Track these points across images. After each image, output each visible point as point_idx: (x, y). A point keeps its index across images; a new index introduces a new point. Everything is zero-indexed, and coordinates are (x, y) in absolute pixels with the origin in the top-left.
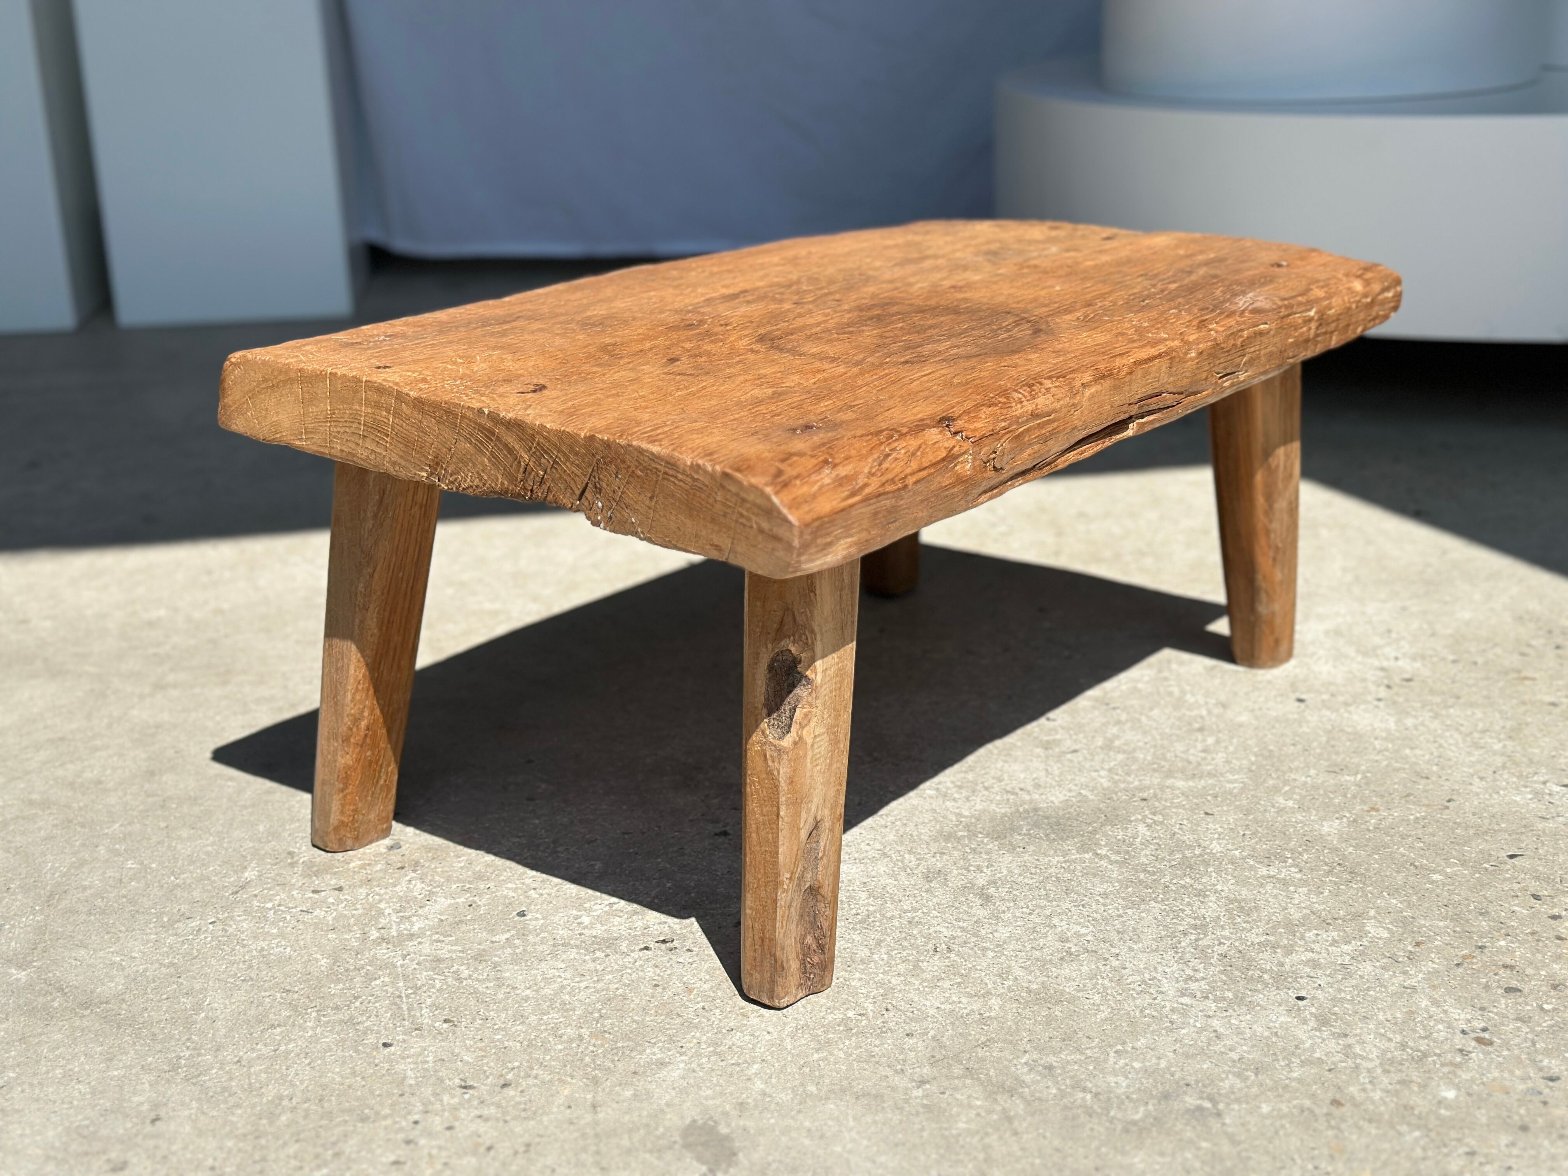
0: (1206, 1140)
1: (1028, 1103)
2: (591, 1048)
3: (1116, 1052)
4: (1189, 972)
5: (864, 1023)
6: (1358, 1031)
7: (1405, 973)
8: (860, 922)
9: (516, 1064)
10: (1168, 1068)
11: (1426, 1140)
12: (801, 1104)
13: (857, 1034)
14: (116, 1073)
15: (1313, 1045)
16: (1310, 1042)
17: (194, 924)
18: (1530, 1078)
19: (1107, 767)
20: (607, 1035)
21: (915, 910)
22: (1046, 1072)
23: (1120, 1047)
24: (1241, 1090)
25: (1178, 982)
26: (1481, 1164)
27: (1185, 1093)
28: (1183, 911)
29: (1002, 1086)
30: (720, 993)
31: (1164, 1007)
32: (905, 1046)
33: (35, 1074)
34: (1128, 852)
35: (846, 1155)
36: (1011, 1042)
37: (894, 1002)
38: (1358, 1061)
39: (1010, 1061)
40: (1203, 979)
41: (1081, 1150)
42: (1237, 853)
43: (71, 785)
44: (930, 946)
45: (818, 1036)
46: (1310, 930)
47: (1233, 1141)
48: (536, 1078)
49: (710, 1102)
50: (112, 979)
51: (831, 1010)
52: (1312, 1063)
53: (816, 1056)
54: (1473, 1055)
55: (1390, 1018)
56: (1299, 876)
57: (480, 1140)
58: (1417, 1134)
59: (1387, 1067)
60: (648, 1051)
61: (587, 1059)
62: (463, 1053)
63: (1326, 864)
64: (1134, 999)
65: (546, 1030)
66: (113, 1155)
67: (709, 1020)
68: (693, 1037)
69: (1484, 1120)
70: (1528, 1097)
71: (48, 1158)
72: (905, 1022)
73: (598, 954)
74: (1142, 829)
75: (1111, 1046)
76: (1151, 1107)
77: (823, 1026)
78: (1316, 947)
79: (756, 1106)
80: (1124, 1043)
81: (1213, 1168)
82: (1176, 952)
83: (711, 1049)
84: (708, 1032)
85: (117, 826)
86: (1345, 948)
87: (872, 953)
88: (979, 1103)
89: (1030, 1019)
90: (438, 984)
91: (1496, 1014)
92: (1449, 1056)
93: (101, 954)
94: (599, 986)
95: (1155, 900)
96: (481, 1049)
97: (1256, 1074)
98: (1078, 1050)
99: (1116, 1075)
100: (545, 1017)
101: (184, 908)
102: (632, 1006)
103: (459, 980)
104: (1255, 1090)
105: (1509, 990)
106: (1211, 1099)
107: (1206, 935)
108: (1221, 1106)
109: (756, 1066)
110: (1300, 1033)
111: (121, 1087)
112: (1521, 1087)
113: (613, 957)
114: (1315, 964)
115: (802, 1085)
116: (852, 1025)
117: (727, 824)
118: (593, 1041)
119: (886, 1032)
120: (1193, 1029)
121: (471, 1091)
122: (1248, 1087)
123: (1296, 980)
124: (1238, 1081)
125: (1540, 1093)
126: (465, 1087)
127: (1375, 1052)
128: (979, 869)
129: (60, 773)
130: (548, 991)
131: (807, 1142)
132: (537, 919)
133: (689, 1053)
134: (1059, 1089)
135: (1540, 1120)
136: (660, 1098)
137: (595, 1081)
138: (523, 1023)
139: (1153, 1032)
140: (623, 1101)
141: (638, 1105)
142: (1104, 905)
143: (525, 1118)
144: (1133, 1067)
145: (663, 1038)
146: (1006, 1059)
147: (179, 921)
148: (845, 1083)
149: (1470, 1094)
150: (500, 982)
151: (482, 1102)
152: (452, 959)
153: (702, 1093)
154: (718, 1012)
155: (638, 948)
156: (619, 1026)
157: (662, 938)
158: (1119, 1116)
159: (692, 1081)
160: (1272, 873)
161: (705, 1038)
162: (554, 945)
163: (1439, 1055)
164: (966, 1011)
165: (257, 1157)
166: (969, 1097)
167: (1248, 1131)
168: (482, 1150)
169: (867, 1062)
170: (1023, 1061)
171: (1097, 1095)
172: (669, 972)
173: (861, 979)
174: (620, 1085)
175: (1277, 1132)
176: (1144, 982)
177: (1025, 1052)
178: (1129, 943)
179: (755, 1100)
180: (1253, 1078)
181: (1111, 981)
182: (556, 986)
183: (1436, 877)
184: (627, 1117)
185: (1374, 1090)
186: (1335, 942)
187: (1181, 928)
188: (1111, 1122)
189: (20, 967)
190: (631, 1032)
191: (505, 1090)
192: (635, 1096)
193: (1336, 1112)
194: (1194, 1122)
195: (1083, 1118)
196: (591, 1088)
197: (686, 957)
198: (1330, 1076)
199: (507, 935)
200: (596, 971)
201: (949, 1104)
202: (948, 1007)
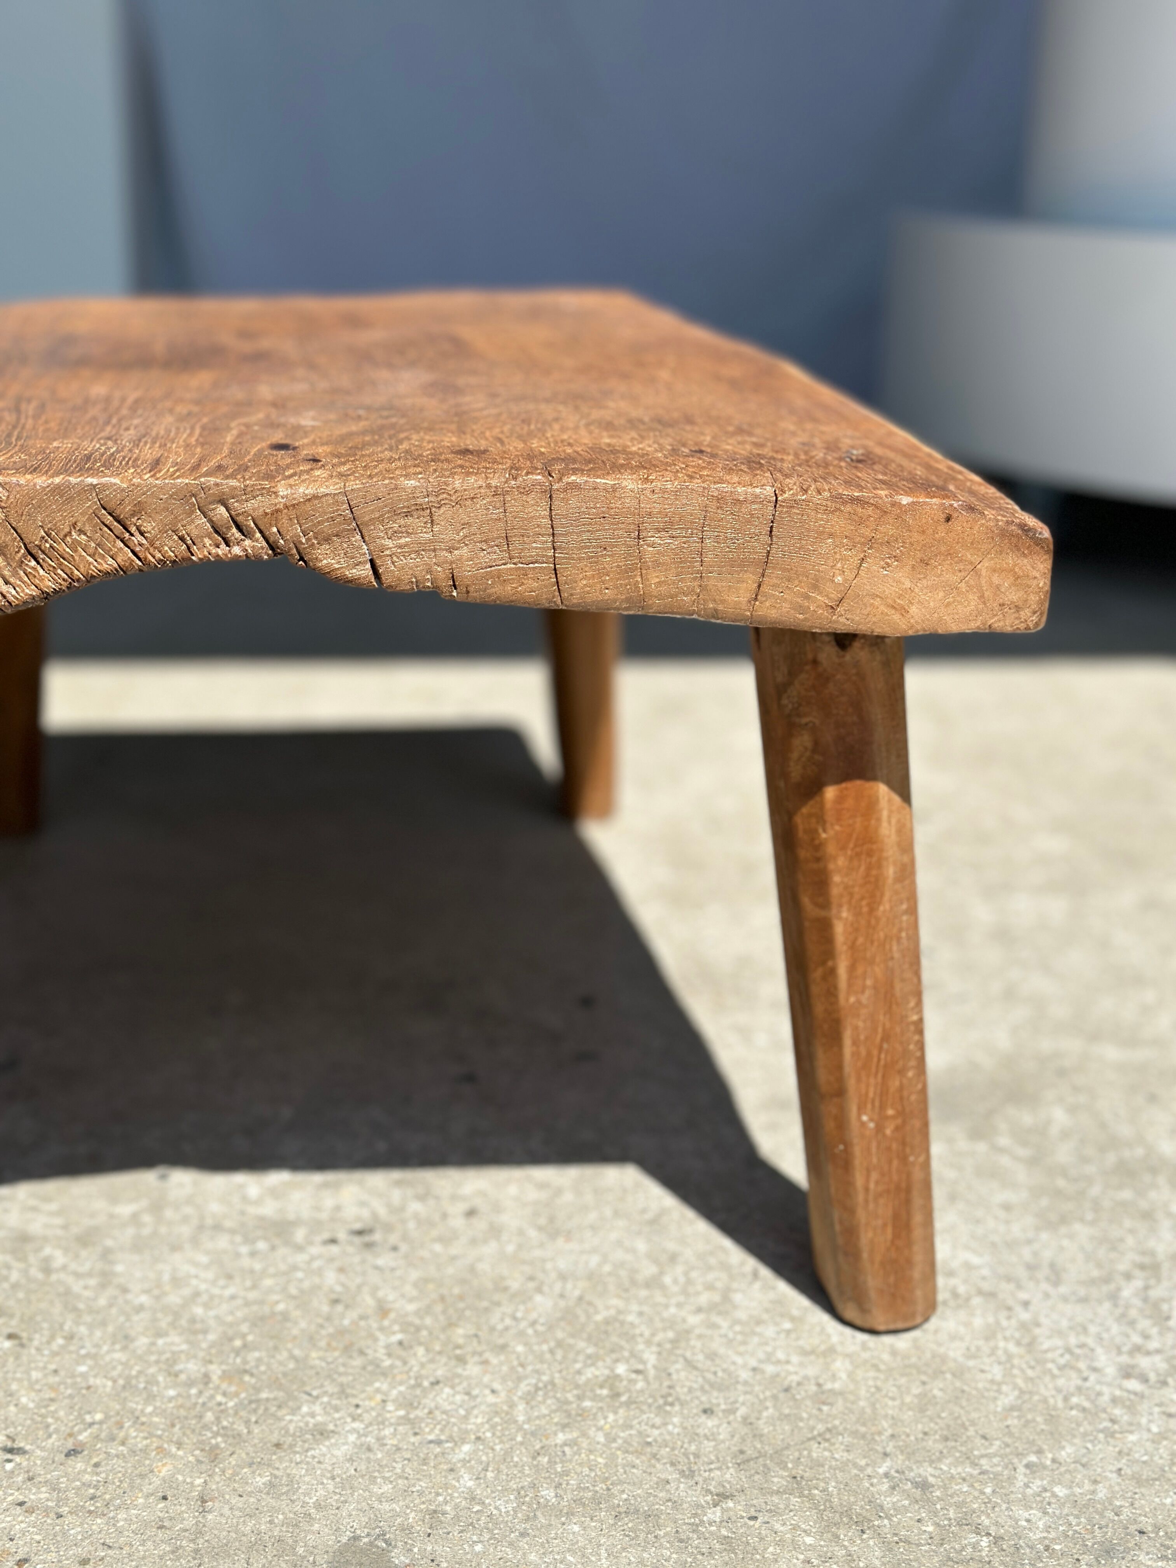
1: (888, 1547)
2: (219, 1398)
3: (1027, 1466)
4: (1136, 1339)
5: (640, 1385)
9: (99, 1417)
10: (1110, 1500)
12: (528, 1519)
13: (628, 1404)
20: (247, 1378)
22: (918, 1493)
23: (1033, 1458)
25: (1119, 1354)
28: (1123, 1240)
29: (848, 1513)
30: (428, 1321)
31: (1099, 1394)
32: (700, 1431)
34: (1039, 1146)
36: (863, 1437)
37: (688, 1354)
39: (862, 1469)
40: (1158, 1351)
45: (567, 1402)
48: (123, 1443)
49: (386, 1506)
51: (592, 1359)
53: (561, 1437)
60: (305, 1409)
61: (209, 1416)
62: (23, 1392)
64: (1054, 1377)
65: (157, 1362)
67: (405, 1363)
68: (378, 1391)
72: (702, 1389)
73: (262, 1245)
75: (1019, 1455)
77: (577, 1386)
79: (457, 1518)
80: (1040, 1452)
82: (1116, 1305)
83: (402, 1413)
84: (401, 1383)
87: (662, 1273)
88: (809, 1540)
89: (893, 1399)
90: (15, 1276)
94: (252, 1295)
95: (1082, 1220)
96: (52, 1388)
98: (969, 1459)
99: (1028, 1507)
100: (160, 1342)
102: (295, 1332)
103: (47, 1270)
107: (1159, 1280)
109: (466, 1448)
113: (282, 1251)
115: (533, 1486)
116: (622, 1386)
117: (476, 1066)
118: (224, 1386)
119: (672, 1404)
120: (1146, 1435)
121: (18, 1459)
126: (11, 1451)
130: (174, 1299)
133: (367, 1417)
134: (937, 1525)
136: (308, 1493)
137: (214, 1455)
138: (124, 1348)
139: (1085, 1435)
140: (250, 1494)
141: (273, 1502)
142: (1007, 1222)
143: (90, 1512)
144: (1054, 1495)
145: (331, 1388)
146: (855, 1465)
148: (601, 1487)
150: (106, 1278)
151: (30, 1479)
152: (45, 1239)
153: (375, 1489)
155: (318, 1239)
156: (268, 1365)
157: (358, 1226)
159: (363, 1467)
161: (394, 1393)
162: (199, 1227)
164: (795, 1378)
166: (795, 1527)
169: (638, 1453)
170: (881, 1471)
171: (997, 1540)
172: (359, 1280)
174: (250, 1465)
176: (1068, 1350)
177: (886, 1455)
178: (1045, 1286)
179: (456, 1507)
181: (1018, 1343)
182: (186, 1292)
184: (251, 1523)
187: (1122, 1268)
190: (285, 1374)
191: (70, 1461)
192: (271, 1485)
196: (204, 1467)
197: (384, 1260)
200: (252, 1271)
201: (761, 1539)
202: (770, 1369)
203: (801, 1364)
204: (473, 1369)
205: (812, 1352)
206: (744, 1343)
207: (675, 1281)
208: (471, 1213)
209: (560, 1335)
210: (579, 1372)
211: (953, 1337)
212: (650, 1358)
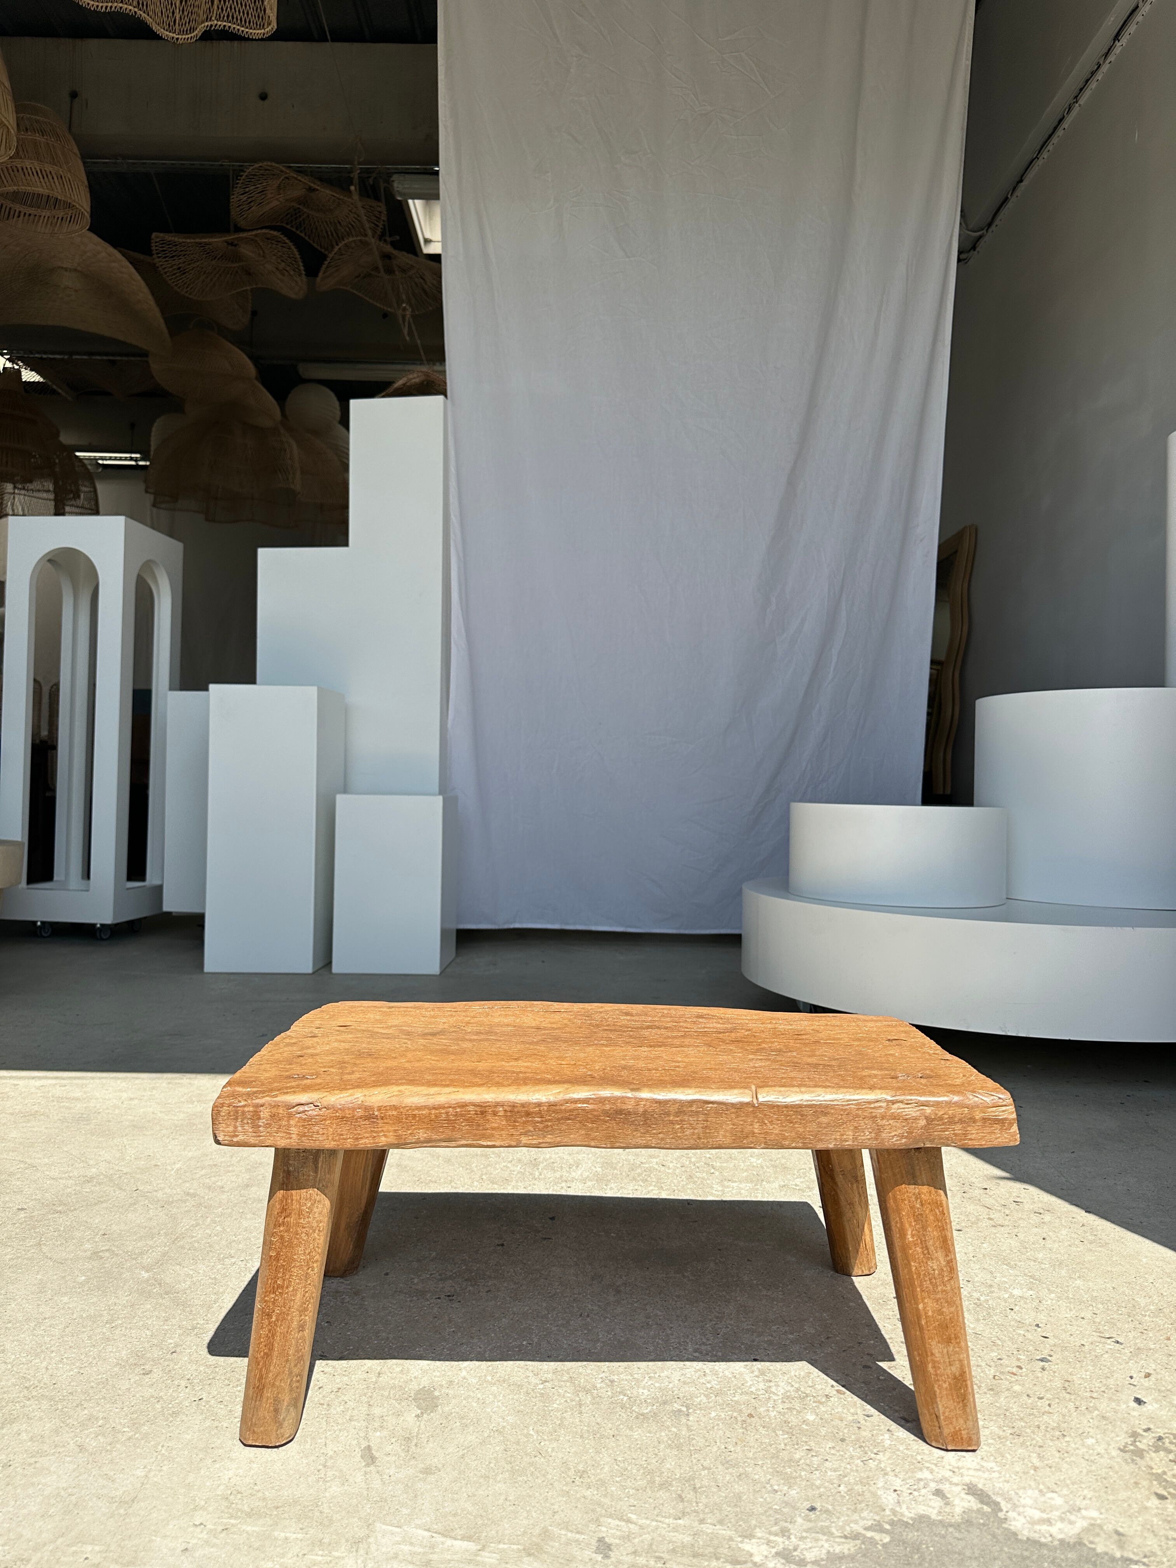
0: (675, 1427)
1: (594, 1398)
4: (704, 1340)
6: (777, 1380)
7: (815, 1352)
8: (550, 1297)
10: (672, 1388)
11: (789, 1440)
14: (166, 1327)
15: (751, 1385)
16: (751, 1383)
17: (233, 1260)
18: (857, 1414)
19: (708, 1230)
21: (579, 1294)
23: (652, 1375)
24: (704, 1403)
25: (697, 1344)
26: (812, 1456)
27: (676, 1402)
28: (715, 1308)
33: (130, 1323)
34: (700, 1276)
35: (491, 1414)
38: (771, 1395)
40: (710, 1344)
41: (610, 1425)
42: (755, 1282)
43: (209, 1188)
44: (579, 1313)
46: (775, 1325)
47: (689, 1429)
49: (436, 1379)
50: (185, 1282)
52: (747, 1394)
54: (831, 1399)
55: (797, 1374)
56: (781, 1297)
57: (318, 1383)
58: (786, 1436)
59: (785, 1400)
63: (798, 1292)
66: (147, 1367)
67: (454, 1337)
68: (443, 1345)
69: (823, 1433)
70: (852, 1424)
71: (118, 1364)
72: (550, 1350)
73: (415, 1298)
74: (712, 1265)
75: (648, 1374)
76: (655, 1407)
78: (774, 1334)
79: (458, 1383)
80: (656, 1373)
81: (673, 1442)
85: (220, 1209)
86: (791, 1336)
90: (332, 1304)
91: (853, 1378)
92: (819, 1398)
93: (186, 1269)
95: (703, 1302)
96: (338, 1339)
97: (716, 1396)
101: (232, 1252)
104: (712, 1404)
105: (865, 1367)
106: (686, 1407)
108: (691, 1411)
110: (747, 1377)
111: (165, 1334)
112: (850, 1418)
113: (422, 1300)
114: (770, 1343)
115: (485, 1375)
117: (505, 1241)
120: (693, 1369)
122: (709, 1403)
123: (757, 1351)
124: (705, 1399)
125: (859, 1422)
127: (782, 1391)
128: (621, 1277)
129: (208, 1181)
131: (475, 1404)
132: (393, 1277)
135: (853, 1437)
136: (413, 1374)
142: (676, 1301)
147: (227, 1258)
149: (821, 1419)
150: (361, 1306)
152: (344, 1292)
153: (434, 1374)
154: (459, 1334)
157: (449, 1294)
158: (637, 1410)
159: (432, 1367)
160: (768, 1294)
162: (395, 1291)
163: (815, 1397)
165: (211, 1377)
167: (700, 1425)
168: (317, 1388)
170: (600, 1376)
171: (630, 1398)
173: (537, 1326)
175: (713, 1427)
176: (679, 1343)
178: (680, 1323)
180: (713, 1398)
182: (387, 1311)
183: (851, 1304)
184: (393, 1381)
185: (773, 1411)
186: (785, 1333)
187: (710, 1317)
188: (631, 1413)
189: (147, 1271)
192: (402, 1371)
193: (749, 1420)
194: (673, 1417)
195: (619, 1409)
197: (455, 1305)
198: (753, 1401)
199: (374, 1284)
200: (410, 1306)
201: (554, 1394)
202: (575, 1345)
203: (586, 1344)
204: (475, 1341)
205: (592, 1340)
206: (569, 1337)
207: (552, 1317)
208: (490, 1291)
209: (507, 1331)
210: (510, 1343)
211: (641, 1337)
212: (536, 1340)
